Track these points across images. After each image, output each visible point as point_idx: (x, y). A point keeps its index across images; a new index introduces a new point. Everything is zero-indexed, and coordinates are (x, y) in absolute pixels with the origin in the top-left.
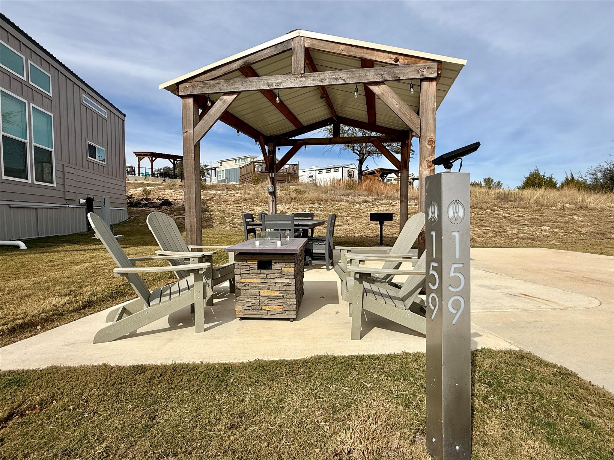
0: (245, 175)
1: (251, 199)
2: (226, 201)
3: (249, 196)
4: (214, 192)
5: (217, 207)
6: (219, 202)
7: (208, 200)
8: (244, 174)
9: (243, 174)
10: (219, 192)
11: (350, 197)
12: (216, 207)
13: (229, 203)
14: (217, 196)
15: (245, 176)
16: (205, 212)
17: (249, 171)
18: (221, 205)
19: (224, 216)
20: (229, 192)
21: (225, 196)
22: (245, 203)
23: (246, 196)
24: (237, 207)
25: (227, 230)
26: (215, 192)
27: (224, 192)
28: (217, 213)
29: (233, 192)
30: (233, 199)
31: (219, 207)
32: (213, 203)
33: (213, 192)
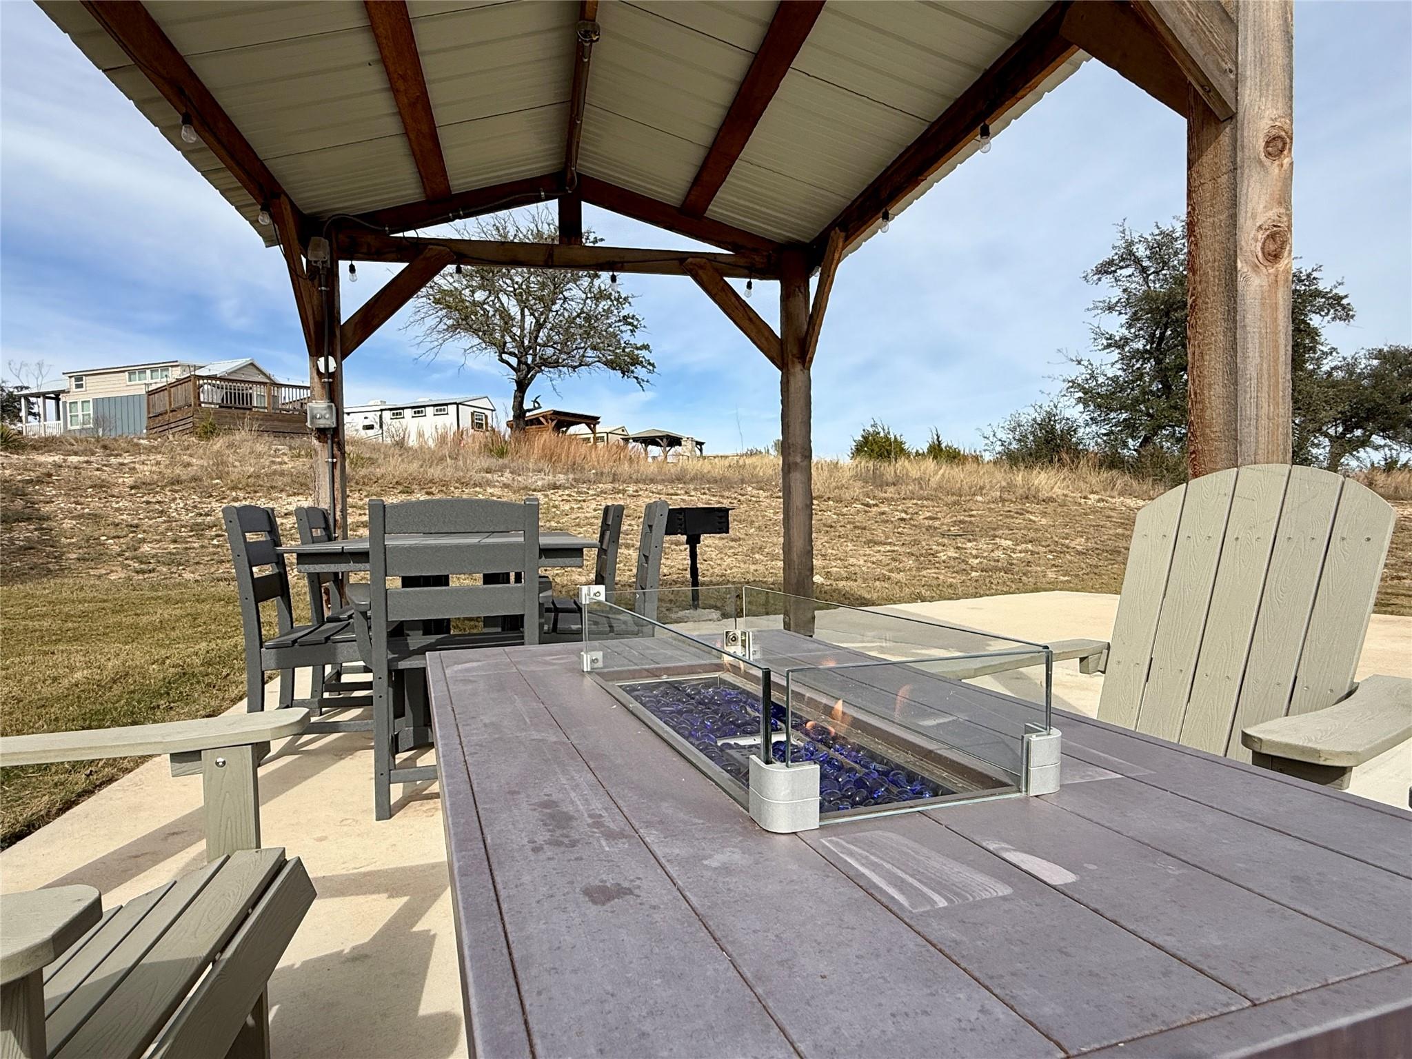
0: (166, 413)
1: (195, 479)
2: (101, 486)
3: (191, 471)
4: (56, 458)
5: (66, 504)
6: (74, 490)
7: (30, 482)
8: (162, 410)
9: (158, 411)
10: (74, 459)
11: (507, 474)
12: (61, 503)
13: (116, 491)
14: (65, 472)
15: (166, 417)
16: (18, 520)
17: (182, 403)
18: (82, 500)
19: (96, 534)
20: (113, 460)
21: (98, 469)
22: (176, 491)
23: (178, 470)
24: (148, 503)
25: (112, 582)
26: (58, 458)
27: (93, 459)
28: (68, 524)
29: (127, 459)
30: (129, 481)
31: (77, 503)
32: (50, 491)
33: (50, 459)
